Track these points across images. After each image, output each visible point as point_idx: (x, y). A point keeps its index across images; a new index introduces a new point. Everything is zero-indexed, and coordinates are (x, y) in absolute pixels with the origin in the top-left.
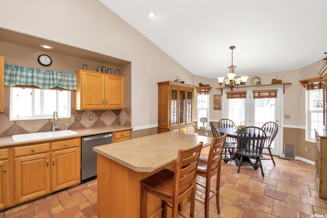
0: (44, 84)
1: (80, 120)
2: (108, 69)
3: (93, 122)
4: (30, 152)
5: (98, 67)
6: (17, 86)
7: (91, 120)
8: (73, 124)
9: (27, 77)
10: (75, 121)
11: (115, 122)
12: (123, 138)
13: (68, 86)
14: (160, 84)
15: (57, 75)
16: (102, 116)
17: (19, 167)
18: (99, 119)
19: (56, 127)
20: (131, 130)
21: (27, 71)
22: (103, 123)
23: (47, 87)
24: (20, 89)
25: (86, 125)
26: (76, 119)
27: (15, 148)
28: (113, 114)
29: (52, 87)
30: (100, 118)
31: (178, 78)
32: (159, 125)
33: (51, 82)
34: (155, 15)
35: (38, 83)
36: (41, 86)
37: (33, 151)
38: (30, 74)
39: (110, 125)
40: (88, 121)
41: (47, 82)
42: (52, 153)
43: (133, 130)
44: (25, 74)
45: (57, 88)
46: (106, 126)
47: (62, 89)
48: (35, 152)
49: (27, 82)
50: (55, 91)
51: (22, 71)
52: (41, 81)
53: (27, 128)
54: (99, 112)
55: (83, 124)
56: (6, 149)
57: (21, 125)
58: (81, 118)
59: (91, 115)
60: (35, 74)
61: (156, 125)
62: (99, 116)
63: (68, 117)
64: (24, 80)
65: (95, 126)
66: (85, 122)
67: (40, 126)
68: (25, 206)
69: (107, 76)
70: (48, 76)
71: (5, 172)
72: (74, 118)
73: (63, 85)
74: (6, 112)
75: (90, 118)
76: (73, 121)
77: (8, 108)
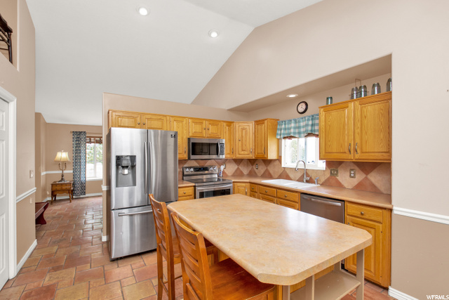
0: (299, 133)
1: (337, 174)
3: (355, 181)
6: (284, 138)
7: (352, 177)
8: (328, 180)
10: (331, 176)
18: (366, 178)
23: (302, 135)
25: (345, 184)
26: (331, 173)
30: (369, 176)
33: (305, 129)
36: (297, 136)
40: (348, 177)
41: (302, 130)
44: (287, 126)
45: (309, 134)
51: (285, 124)
52: (297, 131)
53: (291, 176)
54: (366, 166)
55: (341, 181)
57: (288, 172)
58: (337, 171)
59: (352, 170)
62: (367, 173)
63: (322, 169)
64: (286, 132)
65: (359, 188)
66: (344, 178)
67: (299, 175)
70: (301, 124)
72: (329, 171)
73: (315, 131)
74: (279, 159)
75: (350, 174)
76: (328, 175)
77: (281, 157)
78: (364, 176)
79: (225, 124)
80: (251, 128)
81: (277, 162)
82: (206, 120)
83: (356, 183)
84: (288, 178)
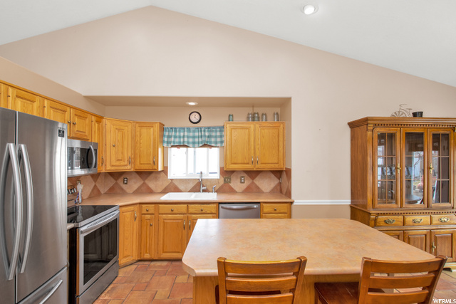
0: (194, 143)
1: (230, 182)
2: (263, 115)
3: (244, 186)
4: (170, 212)
5: (249, 114)
6: (172, 146)
7: (244, 183)
8: (222, 187)
9: (180, 137)
10: (224, 183)
11: (275, 187)
12: (276, 214)
13: (216, 142)
14: (353, 125)
15: (204, 131)
16: (257, 178)
17: (162, 224)
18: (253, 183)
19: (204, 188)
20: (292, 203)
21: (180, 132)
22: (258, 188)
23: (196, 145)
24: (176, 149)
25: (237, 189)
26: (225, 180)
27: (160, 205)
28: (273, 176)
29: (201, 145)
30: (254, 181)
31: (403, 107)
32: (352, 202)
33: (200, 139)
34: (316, 9)
35: (188, 142)
36: (191, 145)
37: (172, 211)
38: (182, 134)
39: (268, 191)
40: (239, 183)
41: (197, 140)
42: (189, 215)
43: (294, 204)
44: (178, 134)
45: (205, 145)
46: (263, 192)
47: (211, 147)
48: (174, 212)
49: (180, 142)
50: (205, 149)
51: (176, 131)
52: (191, 140)
53: (181, 187)
54: (253, 174)
55: (233, 187)
56: (153, 205)
57: (176, 184)
58: (230, 179)
59: (242, 177)
60: (186, 134)
61: (348, 202)
62: (253, 178)
63: (217, 178)
64: (177, 140)
65: (247, 191)
66: (236, 184)
67: (191, 185)
68: (165, 263)
69: (257, 125)
70: (197, 134)
71: (151, 225)
72: (223, 179)
73: (211, 142)
74: (165, 171)
75: (241, 180)
76: (222, 182)
77: (167, 167)
78: (251, 181)
79: (94, 118)
80: (130, 130)
81: (163, 174)
82: (71, 107)
83: (245, 187)
84: (177, 190)
